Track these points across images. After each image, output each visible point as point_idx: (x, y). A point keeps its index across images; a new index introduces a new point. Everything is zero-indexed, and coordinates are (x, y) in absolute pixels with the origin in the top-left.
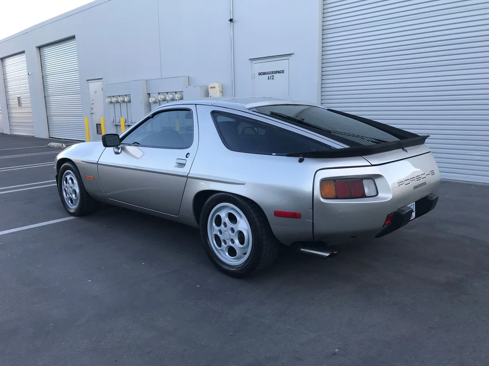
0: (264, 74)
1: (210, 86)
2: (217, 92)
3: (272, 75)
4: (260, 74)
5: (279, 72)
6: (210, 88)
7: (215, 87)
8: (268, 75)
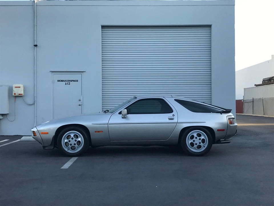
0: (62, 81)
1: (14, 86)
2: (22, 90)
3: (68, 82)
4: (59, 81)
5: (74, 81)
6: (15, 87)
7: (20, 87)
8: (65, 82)
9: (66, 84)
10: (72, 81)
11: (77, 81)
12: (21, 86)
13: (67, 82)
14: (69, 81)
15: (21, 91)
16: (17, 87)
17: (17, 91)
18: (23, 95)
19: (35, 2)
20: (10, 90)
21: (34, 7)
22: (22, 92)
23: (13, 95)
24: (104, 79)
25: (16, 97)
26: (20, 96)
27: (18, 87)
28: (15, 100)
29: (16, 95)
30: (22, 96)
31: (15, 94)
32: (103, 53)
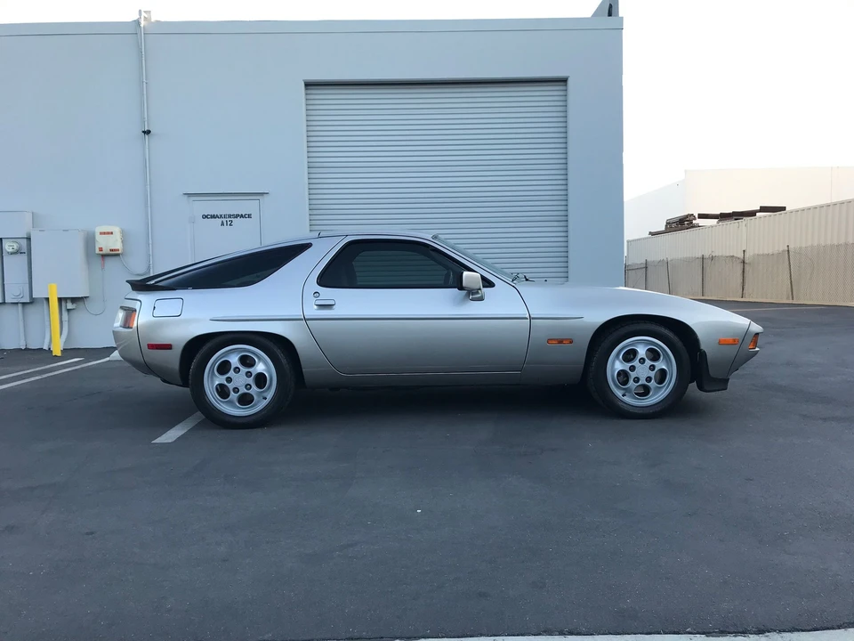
0: (213, 217)
1: (98, 230)
2: (117, 240)
3: (228, 220)
4: (205, 217)
5: (242, 216)
6: (101, 233)
7: (112, 233)
8: (221, 220)
9: (222, 224)
10: (237, 216)
11: (249, 216)
12: (116, 230)
13: (224, 220)
14: (230, 216)
15: (114, 243)
16: (104, 233)
17: (105, 243)
18: (120, 252)
19: (142, 25)
20: (90, 241)
21: (139, 36)
22: (119, 246)
23: (97, 251)
24: (315, 212)
25: (104, 256)
26: (113, 254)
27: (108, 233)
28: (103, 266)
29: (104, 252)
30: (118, 255)
31: (101, 249)
32: (311, 149)
